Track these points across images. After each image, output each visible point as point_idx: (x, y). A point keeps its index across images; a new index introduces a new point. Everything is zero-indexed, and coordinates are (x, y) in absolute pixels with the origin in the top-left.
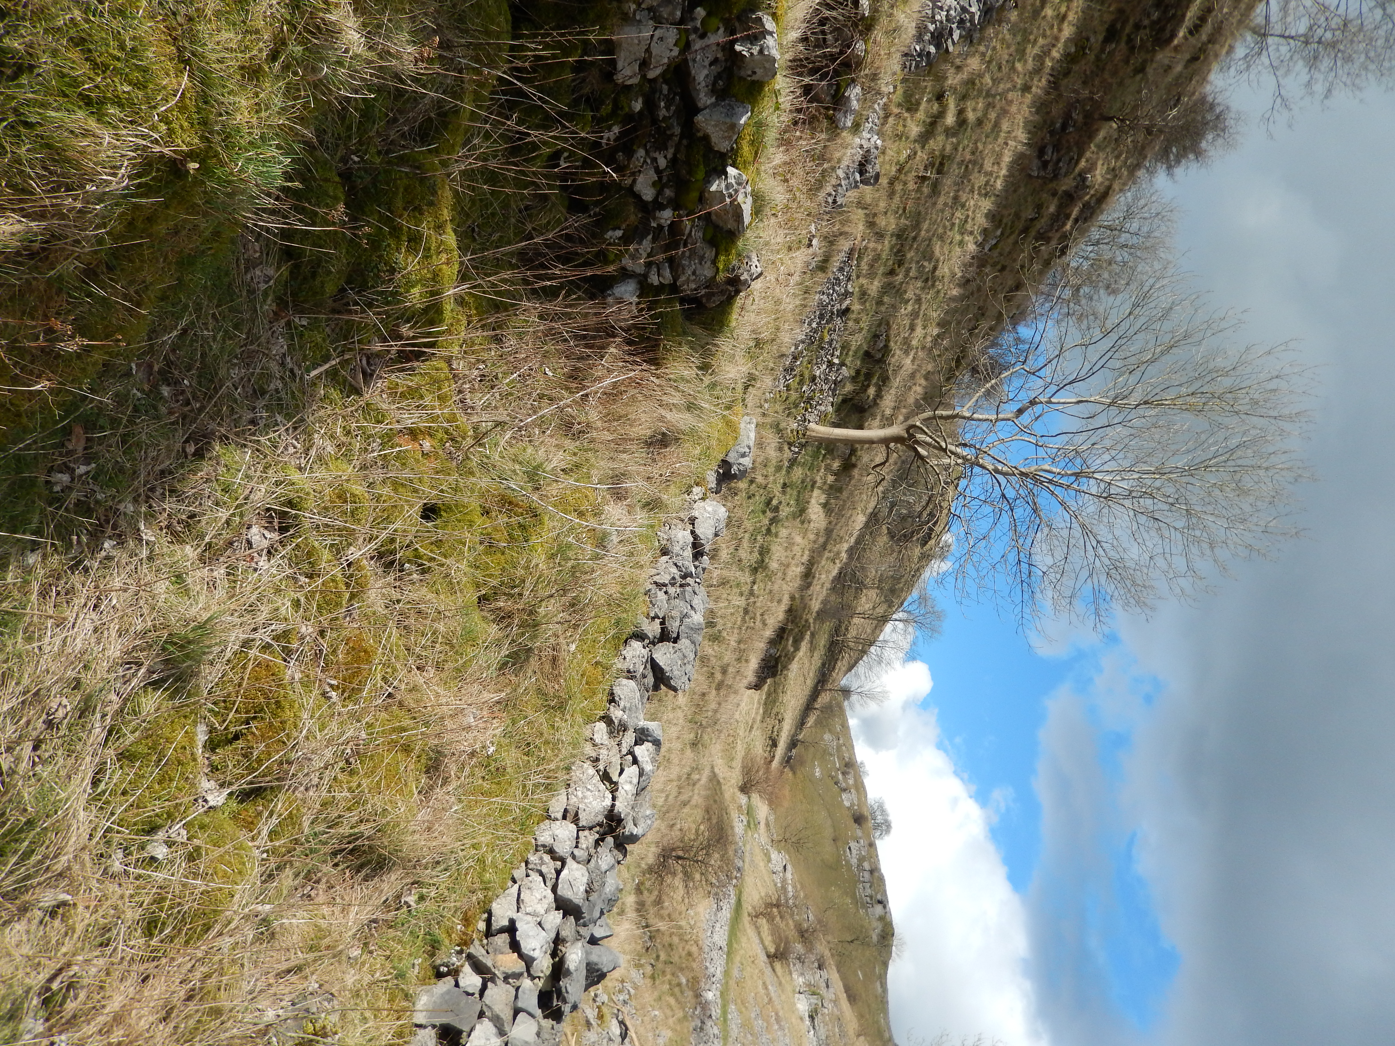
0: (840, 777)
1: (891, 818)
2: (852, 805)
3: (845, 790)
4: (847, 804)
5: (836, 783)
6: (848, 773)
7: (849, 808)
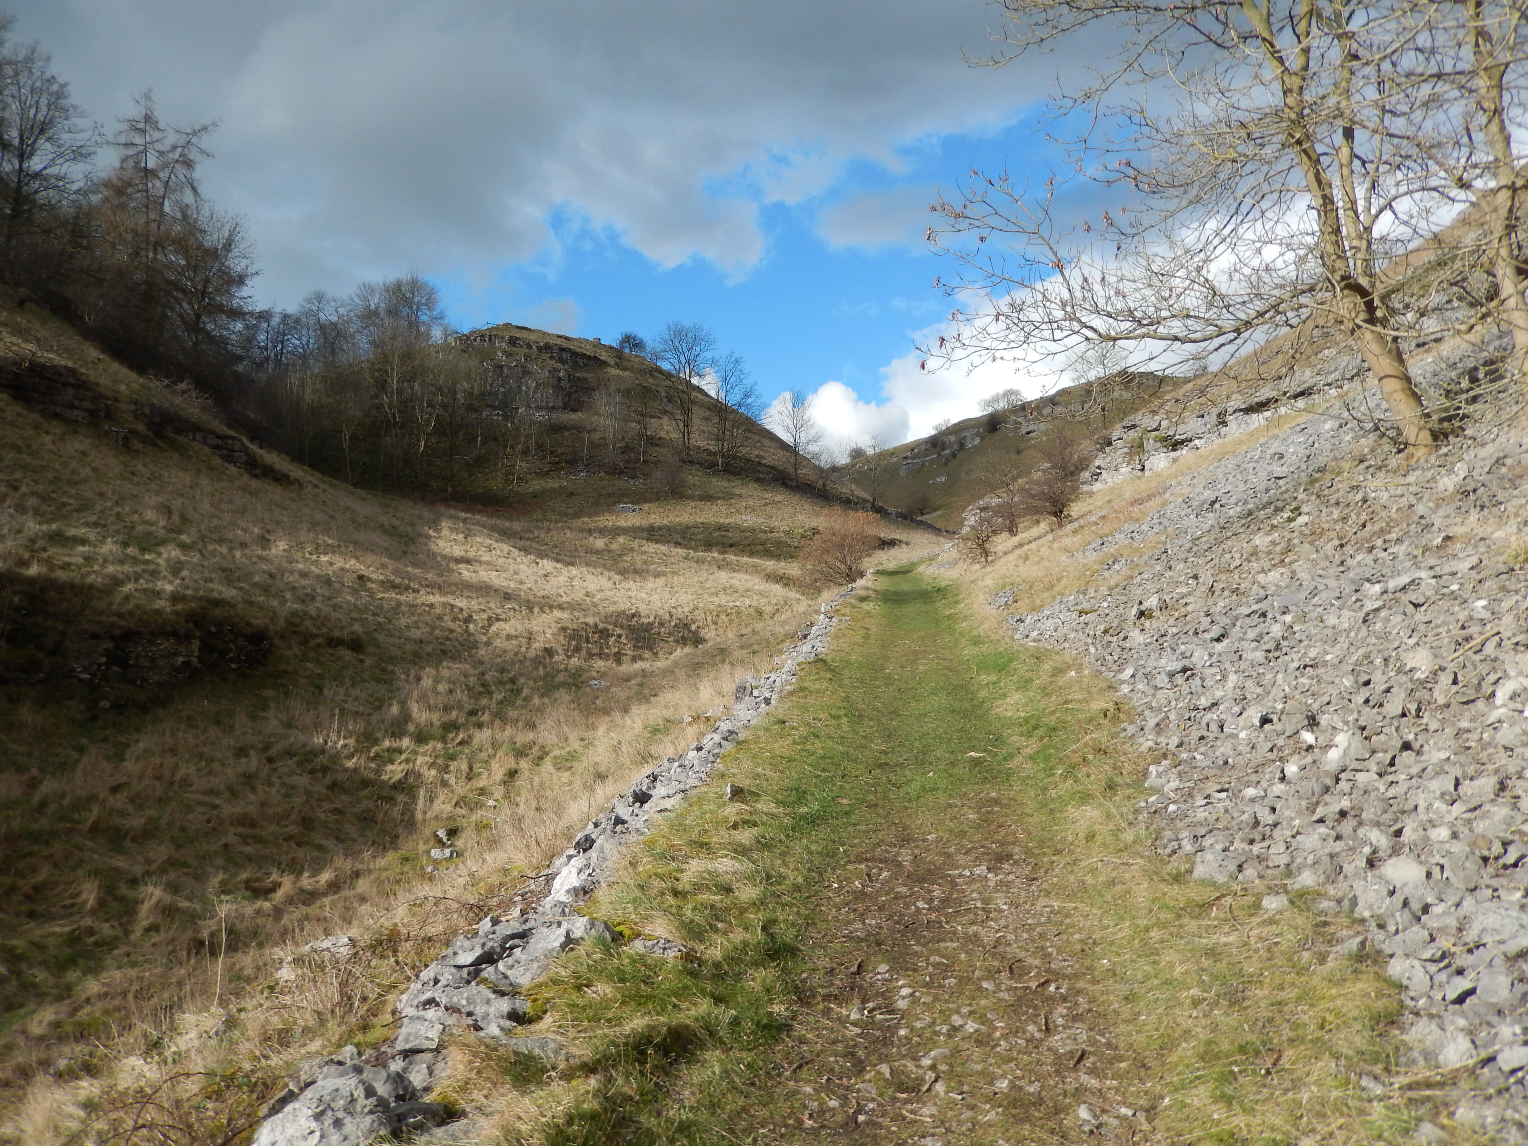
0: (947, 452)
1: (1001, 391)
2: (978, 434)
3: (962, 446)
4: (977, 441)
5: (954, 456)
6: (943, 443)
7: (982, 438)
